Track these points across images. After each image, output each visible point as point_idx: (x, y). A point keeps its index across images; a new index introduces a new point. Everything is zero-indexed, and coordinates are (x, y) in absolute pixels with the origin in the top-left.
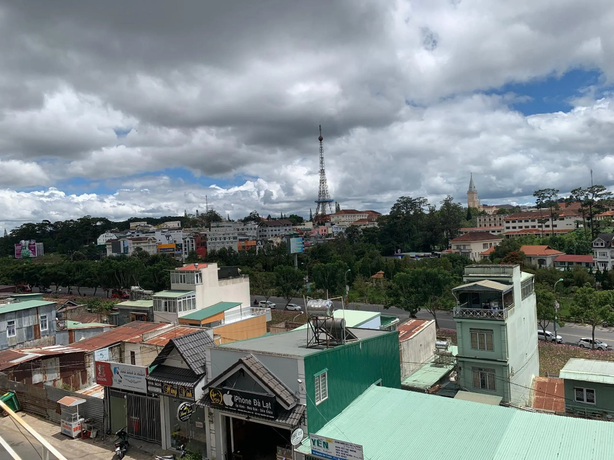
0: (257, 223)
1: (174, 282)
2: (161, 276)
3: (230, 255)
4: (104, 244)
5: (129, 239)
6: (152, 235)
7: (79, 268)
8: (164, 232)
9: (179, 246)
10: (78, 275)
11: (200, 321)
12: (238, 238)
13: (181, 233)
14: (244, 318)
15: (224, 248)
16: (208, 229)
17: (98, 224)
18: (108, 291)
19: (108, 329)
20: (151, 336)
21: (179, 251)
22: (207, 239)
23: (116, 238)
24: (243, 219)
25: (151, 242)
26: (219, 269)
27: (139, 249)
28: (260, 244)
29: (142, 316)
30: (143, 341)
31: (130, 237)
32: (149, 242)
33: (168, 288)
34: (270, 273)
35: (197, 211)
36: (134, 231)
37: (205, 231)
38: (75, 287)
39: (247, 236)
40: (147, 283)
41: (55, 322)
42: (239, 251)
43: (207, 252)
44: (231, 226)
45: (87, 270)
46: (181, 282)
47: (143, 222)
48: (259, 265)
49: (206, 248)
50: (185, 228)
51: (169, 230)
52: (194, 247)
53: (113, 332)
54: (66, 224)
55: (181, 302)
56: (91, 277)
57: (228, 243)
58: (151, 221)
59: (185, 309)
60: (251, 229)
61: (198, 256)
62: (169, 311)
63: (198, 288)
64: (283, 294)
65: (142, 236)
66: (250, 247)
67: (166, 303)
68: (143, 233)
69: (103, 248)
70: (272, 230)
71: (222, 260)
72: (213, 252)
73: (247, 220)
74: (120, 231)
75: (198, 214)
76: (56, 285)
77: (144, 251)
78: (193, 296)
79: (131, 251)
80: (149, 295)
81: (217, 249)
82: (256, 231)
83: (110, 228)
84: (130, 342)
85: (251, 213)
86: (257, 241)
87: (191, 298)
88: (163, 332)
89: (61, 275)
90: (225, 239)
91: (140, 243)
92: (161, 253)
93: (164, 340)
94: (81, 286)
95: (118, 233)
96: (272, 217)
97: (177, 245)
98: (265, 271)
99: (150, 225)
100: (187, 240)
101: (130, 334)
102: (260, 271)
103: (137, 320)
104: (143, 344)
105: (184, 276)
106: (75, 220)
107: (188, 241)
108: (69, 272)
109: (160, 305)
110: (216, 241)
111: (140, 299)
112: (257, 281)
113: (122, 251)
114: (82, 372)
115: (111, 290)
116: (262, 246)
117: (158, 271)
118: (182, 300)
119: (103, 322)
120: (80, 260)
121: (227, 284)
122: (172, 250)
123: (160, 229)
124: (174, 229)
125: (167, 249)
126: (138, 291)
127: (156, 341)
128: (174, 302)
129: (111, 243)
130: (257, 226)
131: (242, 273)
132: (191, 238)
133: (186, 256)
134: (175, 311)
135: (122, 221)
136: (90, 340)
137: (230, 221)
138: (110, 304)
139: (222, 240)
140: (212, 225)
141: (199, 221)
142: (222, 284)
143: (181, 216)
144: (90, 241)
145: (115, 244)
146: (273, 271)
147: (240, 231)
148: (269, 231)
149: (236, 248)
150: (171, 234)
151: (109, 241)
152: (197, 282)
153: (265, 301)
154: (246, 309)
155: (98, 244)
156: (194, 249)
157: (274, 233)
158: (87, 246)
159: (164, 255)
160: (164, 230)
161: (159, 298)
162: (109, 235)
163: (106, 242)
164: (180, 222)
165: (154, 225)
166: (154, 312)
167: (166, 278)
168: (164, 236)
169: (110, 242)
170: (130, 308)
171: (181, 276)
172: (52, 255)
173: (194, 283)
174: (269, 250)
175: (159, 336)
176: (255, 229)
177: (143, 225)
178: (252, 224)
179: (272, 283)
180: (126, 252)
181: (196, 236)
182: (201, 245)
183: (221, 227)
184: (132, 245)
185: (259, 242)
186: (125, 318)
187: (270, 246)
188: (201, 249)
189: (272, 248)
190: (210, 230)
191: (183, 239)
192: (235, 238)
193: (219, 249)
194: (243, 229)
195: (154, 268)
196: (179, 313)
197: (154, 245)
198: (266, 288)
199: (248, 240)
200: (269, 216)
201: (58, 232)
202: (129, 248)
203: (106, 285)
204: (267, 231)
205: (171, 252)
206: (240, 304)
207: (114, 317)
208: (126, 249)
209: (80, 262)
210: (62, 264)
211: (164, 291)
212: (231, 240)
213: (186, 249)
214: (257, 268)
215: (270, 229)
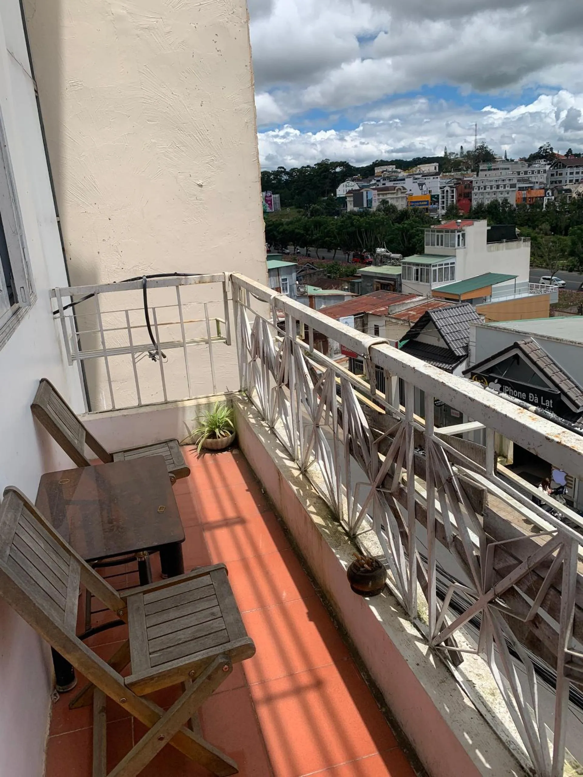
0: (548, 162)
1: (428, 245)
2: (411, 237)
3: (503, 210)
4: (344, 196)
5: (373, 189)
6: (401, 183)
7: (318, 225)
8: (416, 179)
9: (435, 198)
10: (317, 235)
11: (459, 296)
12: (517, 186)
13: (439, 179)
14: (518, 296)
15: (497, 201)
16: (475, 173)
17: (338, 170)
18: (349, 255)
19: (350, 298)
20: (399, 309)
21: (434, 204)
22: (473, 189)
23: (358, 188)
24: (527, 157)
25: (399, 192)
26: (489, 228)
27: (384, 202)
28: (550, 194)
29: (388, 285)
30: (389, 314)
31: (374, 187)
32: (397, 193)
33: (421, 252)
34: (562, 237)
35: (462, 147)
36: (379, 179)
37: (471, 177)
38: (313, 249)
39: (531, 183)
40: (394, 245)
41: (295, 286)
42: (517, 205)
43: (471, 206)
44: (508, 169)
45: (326, 228)
46: (438, 245)
47: (391, 166)
48: (546, 226)
49: (471, 200)
50: (444, 172)
51: (423, 176)
52: (455, 200)
53: (355, 302)
54: (302, 171)
55: (436, 270)
56: (330, 237)
57: (502, 194)
58: (401, 164)
59: (441, 280)
60: (539, 172)
61: (460, 211)
62: (421, 281)
63: (460, 252)
64: (578, 268)
65: (389, 184)
66: (534, 200)
67: (417, 270)
68: (390, 181)
69: (343, 201)
70: (571, 173)
71: (492, 218)
72: (480, 206)
73: (534, 158)
74: (363, 178)
75: (462, 153)
76: (294, 245)
77: (391, 205)
78: (452, 264)
79: (375, 205)
80: (397, 259)
81: (487, 202)
82: (545, 175)
83: (351, 175)
84: (374, 315)
85: (541, 148)
86: (546, 190)
87: (449, 266)
88: (412, 305)
89: (299, 233)
90: (498, 187)
91: (386, 194)
92: (411, 207)
93: (414, 315)
94: (320, 248)
95: (361, 181)
96: (574, 153)
97: (432, 196)
98: (554, 235)
99: (399, 170)
100: (446, 189)
101: (375, 305)
102: (546, 234)
103: (381, 289)
104: (389, 317)
105: (442, 236)
106: (312, 165)
107: (447, 191)
108: (306, 229)
109: (410, 274)
110: (485, 191)
111: (386, 265)
112: (540, 248)
113: (365, 205)
114: (323, 341)
115: (352, 253)
116: (553, 197)
117: (408, 231)
118: (437, 268)
119: (345, 290)
120: (319, 215)
121: (498, 250)
122: (425, 203)
123: (411, 175)
124: (429, 175)
125: (419, 202)
126: (384, 255)
127: (404, 315)
128: (427, 270)
129: (352, 195)
130: (548, 167)
131: (521, 235)
132: (451, 187)
133: (444, 212)
134: (428, 281)
135: (364, 165)
136: (331, 308)
137: (507, 160)
138: (351, 269)
139: (494, 189)
140: (481, 168)
141: (464, 163)
142: (492, 248)
143: (440, 156)
144: (329, 192)
145: (357, 196)
146: (566, 235)
147: (522, 175)
148: (567, 174)
149: (512, 201)
150: (426, 181)
151: (349, 192)
152: (459, 245)
153: (550, 277)
154: (523, 284)
155: (338, 196)
156: (455, 201)
157: (575, 177)
158: (326, 198)
159: (415, 210)
160: (416, 176)
161: (409, 264)
162: (350, 185)
163: (347, 193)
164: (437, 164)
165: (404, 170)
166: (403, 280)
167: (418, 240)
168: (417, 184)
169: (352, 193)
170: (374, 275)
171: (438, 236)
172: (288, 209)
173: (454, 247)
174: (563, 203)
175: (408, 310)
176: (545, 171)
177: (390, 170)
178: (542, 165)
179: (563, 251)
180: (369, 206)
181: (459, 183)
182: (465, 197)
183: (494, 169)
184: (377, 197)
185: (550, 192)
186: (368, 286)
187: (565, 197)
188: (464, 202)
189: (568, 202)
190: (477, 175)
191: (441, 188)
192: (513, 186)
193: (489, 202)
194: (526, 173)
195: (403, 227)
196: (433, 283)
197: (403, 197)
198: (554, 258)
199: (532, 188)
200: (570, 151)
201: (294, 182)
202: (373, 202)
203: (347, 248)
204: (564, 175)
205: (424, 207)
206: (515, 277)
207: (356, 285)
208: (370, 202)
209: (318, 218)
210: (300, 220)
211: (415, 255)
212: (508, 189)
213: (443, 202)
214: (541, 230)
215: (569, 170)
